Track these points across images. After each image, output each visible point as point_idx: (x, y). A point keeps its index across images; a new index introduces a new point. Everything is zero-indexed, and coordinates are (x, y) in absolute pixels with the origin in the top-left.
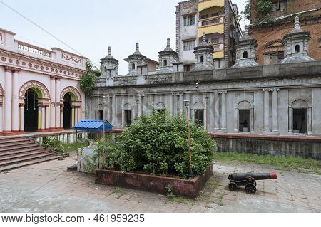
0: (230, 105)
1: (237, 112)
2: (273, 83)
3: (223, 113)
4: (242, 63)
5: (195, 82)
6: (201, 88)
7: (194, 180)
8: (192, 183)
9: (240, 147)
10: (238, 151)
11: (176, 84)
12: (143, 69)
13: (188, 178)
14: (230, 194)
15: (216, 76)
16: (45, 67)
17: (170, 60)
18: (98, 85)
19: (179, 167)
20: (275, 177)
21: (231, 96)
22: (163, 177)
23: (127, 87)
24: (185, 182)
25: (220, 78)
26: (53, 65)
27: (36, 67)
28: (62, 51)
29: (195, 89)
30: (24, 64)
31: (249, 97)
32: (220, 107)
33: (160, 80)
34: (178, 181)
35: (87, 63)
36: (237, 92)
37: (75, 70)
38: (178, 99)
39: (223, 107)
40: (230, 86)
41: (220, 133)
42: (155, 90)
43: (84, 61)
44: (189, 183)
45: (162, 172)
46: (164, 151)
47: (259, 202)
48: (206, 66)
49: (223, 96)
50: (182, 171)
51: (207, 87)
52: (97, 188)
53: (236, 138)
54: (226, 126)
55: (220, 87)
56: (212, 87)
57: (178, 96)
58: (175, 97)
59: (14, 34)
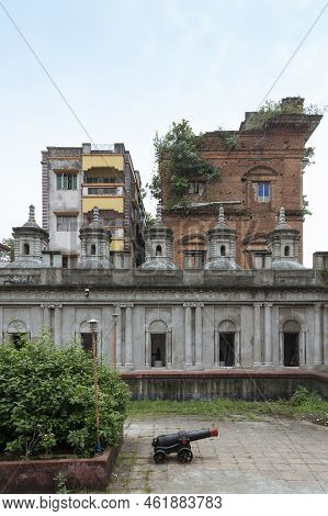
0: (138, 326)
1: (148, 336)
2: (197, 296)
3: (128, 339)
5: (83, 287)
6: (92, 297)
7: (104, 457)
8: (102, 463)
9: (153, 392)
11: (49, 288)
13: (92, 455)
14: (157, 471)
15: (117, 279)
19: (77, 437)
20: (215, 434)
21: (140, 312)
22: (47, 459)
24: (89, 463)
25: (123, 284)
29: (83, 298)
31: (165, 315)
32: (123, 330)
34: (75, 464)
36: (149, 306)
38: (52, 315)
39: (128, 331)
40: (139, 297)
41: (123, 371)
44: (97, 463)
45: (43, 451)
47: (198, 474)
49: (128, 312)
50: (83, 445)
51: (102, 297)
53: (148, 378)
54: (132, 361)
55: (123, 297)
56: (111, 297)
57: (52, 310)
58: (47, 312)
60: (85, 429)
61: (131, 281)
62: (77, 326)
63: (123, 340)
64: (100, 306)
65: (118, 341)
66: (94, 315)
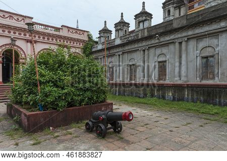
0: (191, 53)
3: (183, 62)
6: (162, 39)
9: (195, 97)
10: (193, 101)
12: (120, 31)
15: (175, 25)
16: (54, 39)
18: (94, 50)
21: (192, 43)
26: (60, 37)
27: (48, 39)
28: (68, 27)
29: (157, 41)
30: (39, 37)
32: (180, 57)
33: (130, 39)
35: (88, 35)
36: (199, 38)
37: (78, 40)
38: (144, 53)
39: (184, 56)
40: (190, 33)
41: (179, 82)
42: (127, 48)
43: (86, 34)
49: (184, 44)
51: (167, 38)
53: (192, 87)
54: (187, 76)
55: (180, 36)
56: (172, 37)
57: (144, 51)
58: (142, 52)
59: (32, 18)
61: (184, 22)
62: (156, 58)
63: (180, 63)
64: (167, 44)
65: (177, 64)
66: (164, 50)
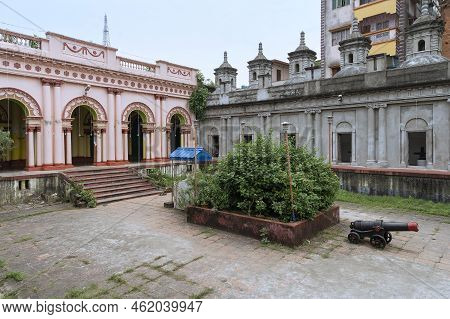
0: (393, 125)
1: (404, 136)
3: (381, 138)
4: (415, 60)
5: (337, 93)
6: (346, 101)
7: (294, 224)
8: (291, 227)
11: (311, 97)
12: (266, 78)
13: (289, 221)
15: (369, 83)
16: (148, 86)
17: (304, 63)
19: (278, 207)
21: (394, 112)
22: (259, 218)
23: (245, 105)
24: (283, 226)
25: (376, 86)
26: (157, 82)
27: (139, 86)
28: (168, 64)
29: (337, 102)
30: (126, 83)
31: (425, 113)
32: (376, 129)
33: (287, 93)
34: (275, 224)
35: (197, 76)
36: (405, 105)
37: (183, 86)
38: (313, 119)
39: (381, 130)
40: (392, 97)
42: (280, 107)
43: (194, 74)
44: (288, 227)
46: (262, 187)
48: (356, 68)
49: (381, 112)
50: (281, 213)
51: (356, 100)
52: (188, 226)
54: (386, 159)
55: (375, 99)
56: (363, 99)
57: (313, 115)
58: (309, 116)
59: (116, 50)
60: (283, 202)
61: (383, 82)
62: (334, 127)
63: (376, 139)
64: (353, 109)
65: (371, 140)
66: (349, 117)
